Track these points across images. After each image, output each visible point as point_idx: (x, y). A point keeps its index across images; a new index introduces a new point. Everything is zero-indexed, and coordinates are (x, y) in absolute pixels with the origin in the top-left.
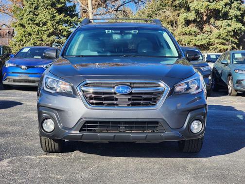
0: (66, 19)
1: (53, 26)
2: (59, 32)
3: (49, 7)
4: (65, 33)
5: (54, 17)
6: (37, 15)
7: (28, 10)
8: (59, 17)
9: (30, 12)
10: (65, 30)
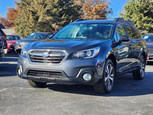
0: (149, 19)
1: (140, 24)
2: (144, 27)
3: (139, 13)
4: (147, 28)
5: (141, 18)
6: (131, 18)
7: (127, 15)
8: (144, 18)
9: (127, 16)
10: (147, 26)
